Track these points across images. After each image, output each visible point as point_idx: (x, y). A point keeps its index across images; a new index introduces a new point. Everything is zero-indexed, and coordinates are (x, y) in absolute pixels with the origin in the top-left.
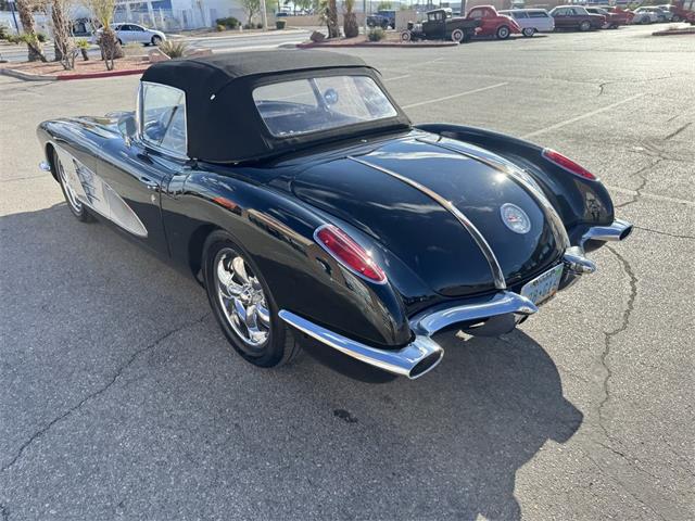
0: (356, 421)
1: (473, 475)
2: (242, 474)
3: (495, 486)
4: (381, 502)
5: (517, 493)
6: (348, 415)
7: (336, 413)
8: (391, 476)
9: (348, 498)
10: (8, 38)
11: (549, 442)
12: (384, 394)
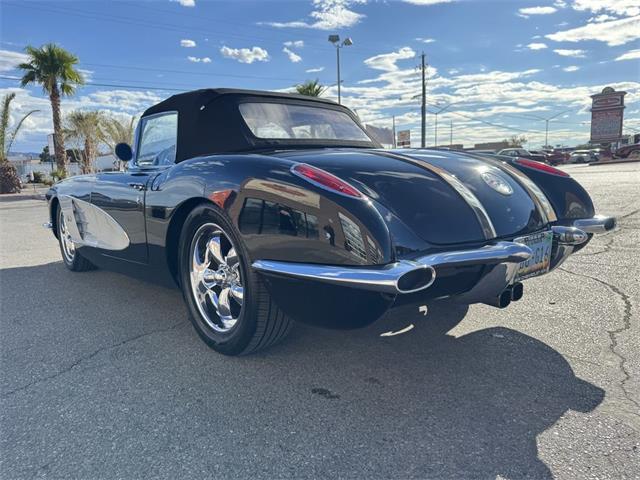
0: (338, 397)
1: (483, 440)
2: (199, 440)
3: (512, 450)
4: (370, 464)
5: (541, 456)
6: (329, 392)
7: (314, 391)
8: (381, 441)
9: (328, 460)
10: (44, 182)
11: (570, 412)
12: (369, 377)
